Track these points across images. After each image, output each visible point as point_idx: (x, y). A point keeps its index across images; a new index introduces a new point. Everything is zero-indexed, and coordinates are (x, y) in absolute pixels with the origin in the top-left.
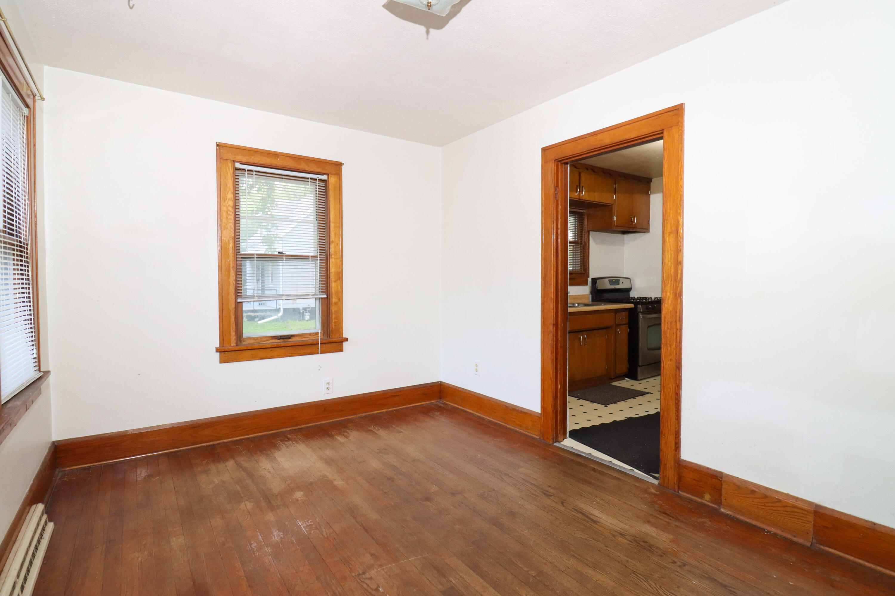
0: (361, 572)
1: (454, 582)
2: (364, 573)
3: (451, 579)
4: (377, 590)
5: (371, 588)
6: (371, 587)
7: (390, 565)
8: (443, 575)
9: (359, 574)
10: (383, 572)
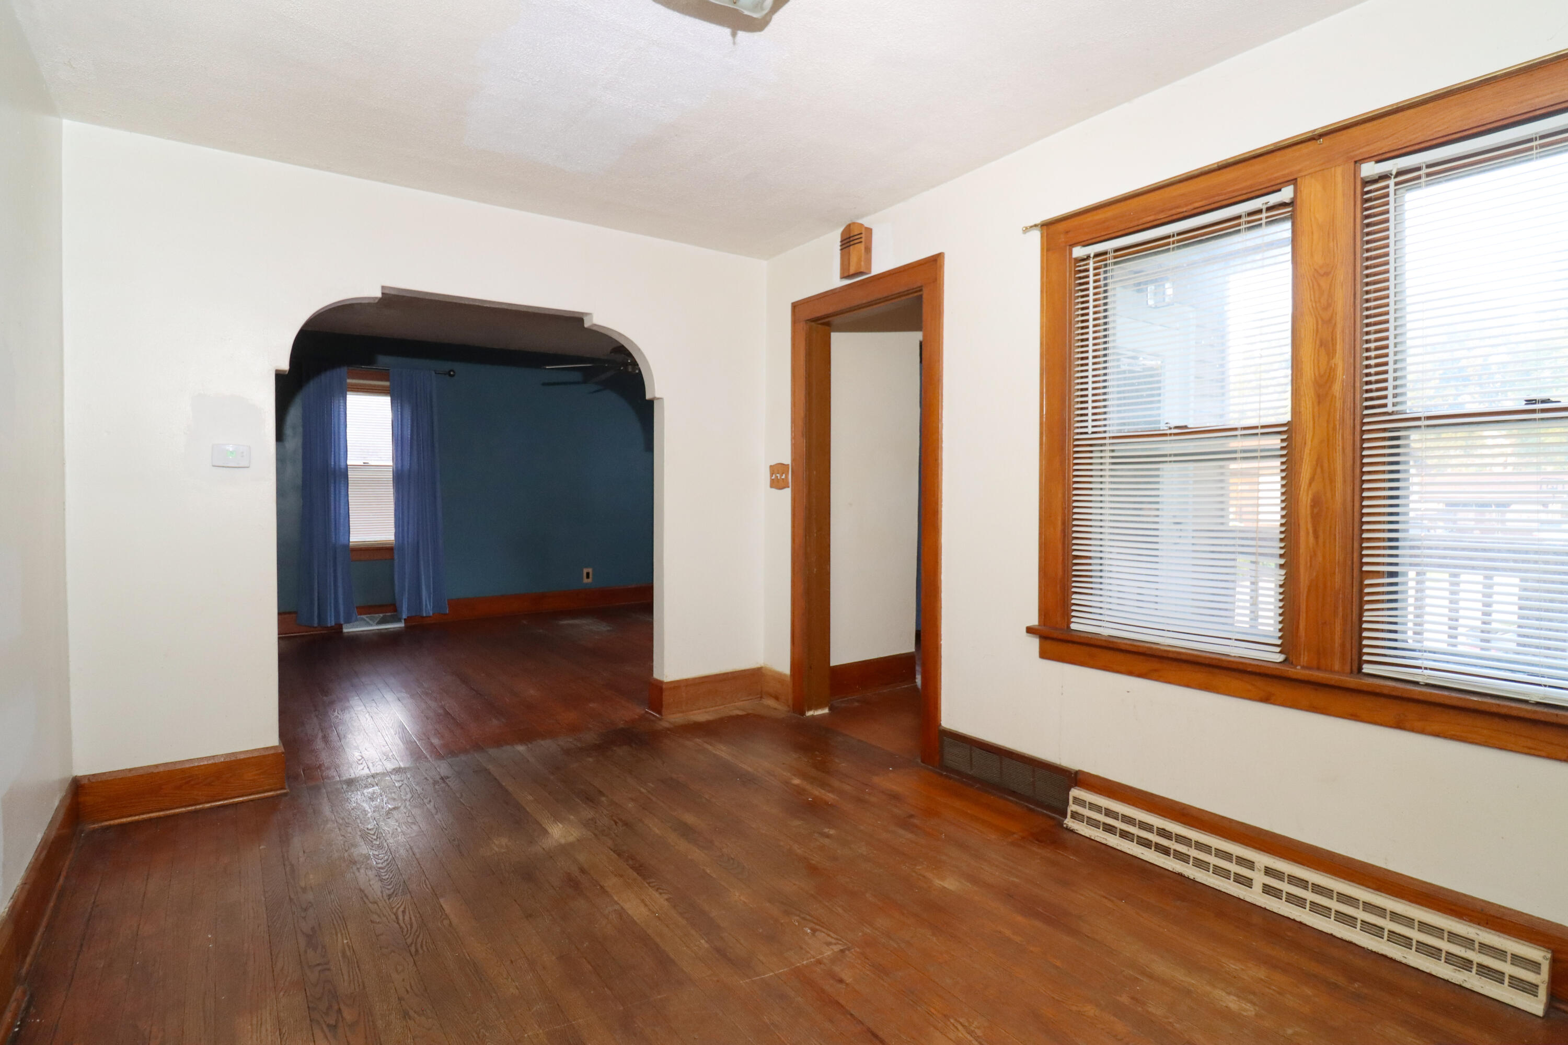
0: (847, 952)
1: (703, 941)
2: (842, 951)
3: (706, 946)
4: (814, 931)
5: (824, 932)
6: (823, 934)
7: (805, 962)
8: (718, 950)
9: (849, 949)
10: (812, 952)
